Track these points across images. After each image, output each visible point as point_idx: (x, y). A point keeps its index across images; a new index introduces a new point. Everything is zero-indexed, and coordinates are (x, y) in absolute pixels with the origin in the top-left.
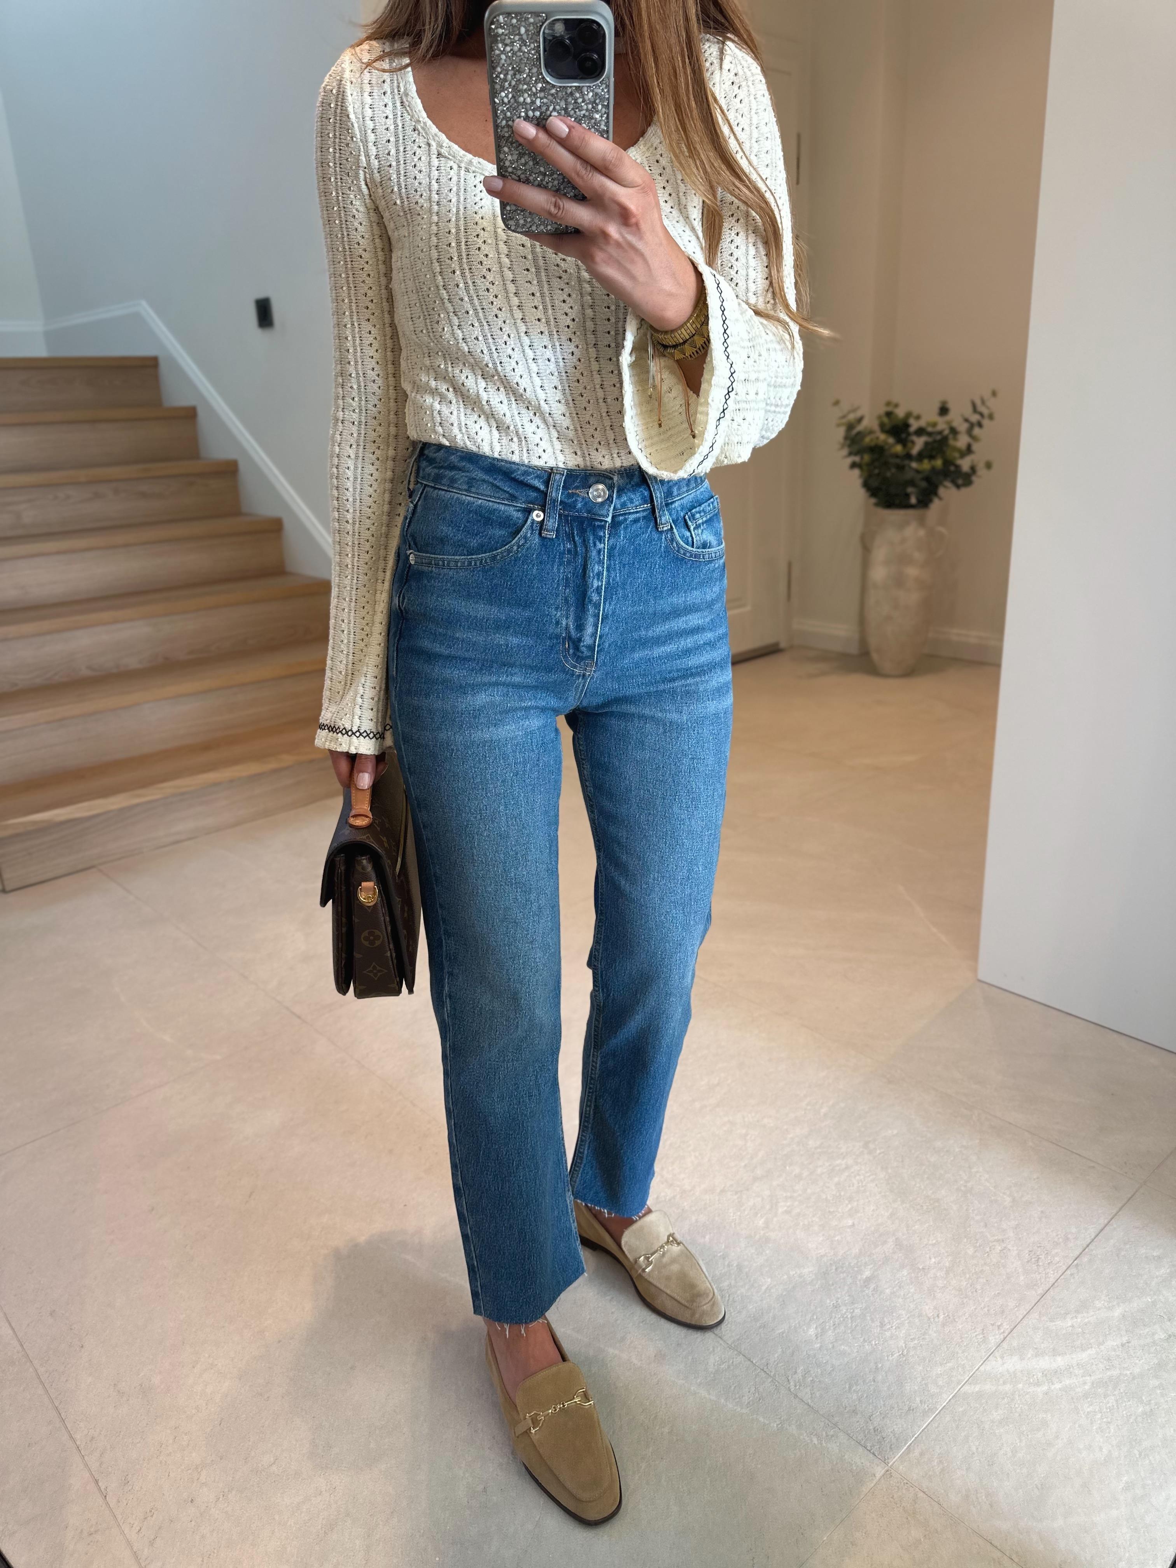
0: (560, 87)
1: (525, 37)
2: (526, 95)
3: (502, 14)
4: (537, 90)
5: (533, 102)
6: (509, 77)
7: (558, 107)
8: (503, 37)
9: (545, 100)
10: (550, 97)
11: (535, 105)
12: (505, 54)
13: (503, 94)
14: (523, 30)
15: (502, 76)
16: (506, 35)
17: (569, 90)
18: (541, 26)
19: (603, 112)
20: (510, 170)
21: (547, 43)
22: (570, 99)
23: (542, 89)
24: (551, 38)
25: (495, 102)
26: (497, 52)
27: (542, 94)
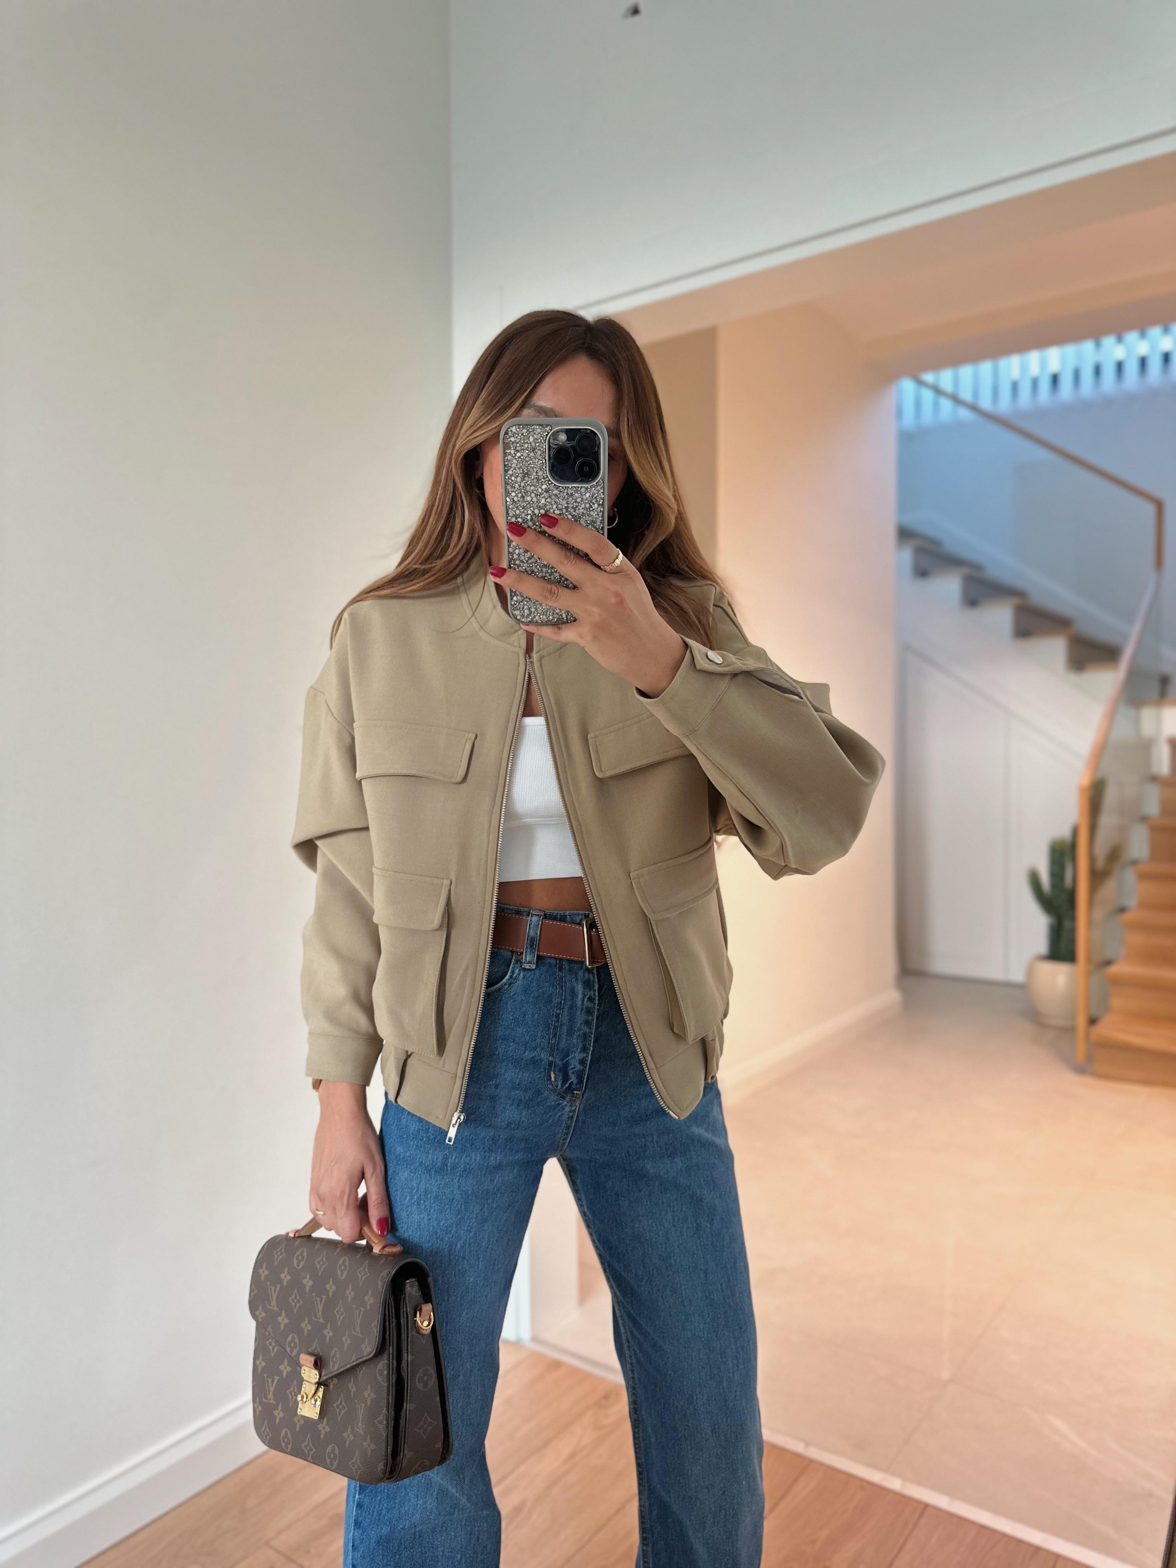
0: (562, 487)
1: (533, 444)
2: (533, 495)
3: (515, 425)
4: (542, 490)
5: (538, 501)
6: (519, 479)
7: (559, 506)
8: (515, 445)
9: (549, 500)
10: (553, 497)
11: (540, 504)
12: (516, 459)
13: (513, 494)
14: (531, 439)
15: (513, 478)
16: (518, 443)
17: (570, 492)
18: (547, 435)
19: (599, 510)
20: (517, 562)
21: (552, 452)
22: (570, 499)
23: (547, 491)
24: (555, 446)
25: (507, 501)
26: (509, 457)
27: (546, 495)
